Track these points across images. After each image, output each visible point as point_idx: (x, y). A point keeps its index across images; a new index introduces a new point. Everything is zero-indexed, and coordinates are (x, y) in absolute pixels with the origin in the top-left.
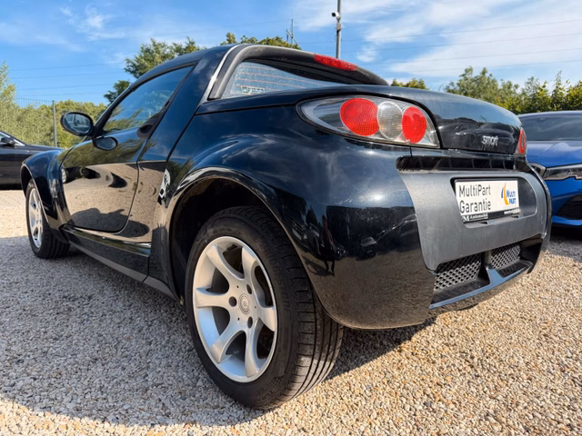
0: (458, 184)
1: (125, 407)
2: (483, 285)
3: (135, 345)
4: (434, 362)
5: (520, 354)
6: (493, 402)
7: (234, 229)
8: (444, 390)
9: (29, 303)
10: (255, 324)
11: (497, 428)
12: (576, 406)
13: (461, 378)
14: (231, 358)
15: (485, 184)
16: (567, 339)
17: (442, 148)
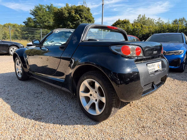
0: (148, 65)
1: (66, 122)
2: (153, 89)
3: (61, 106)
4: (140, 109)
5: (161, 106)
6: (155, 118)
7: (93, 77)
8: (143, 116)
9: (25, 95)
10: (98, 101)
11: (157, 124)
12: (175, 118)
13: (147, 112)
14: (91, 109)
15: (154, 64)
16: (172, 101)
17: (144, 56)
